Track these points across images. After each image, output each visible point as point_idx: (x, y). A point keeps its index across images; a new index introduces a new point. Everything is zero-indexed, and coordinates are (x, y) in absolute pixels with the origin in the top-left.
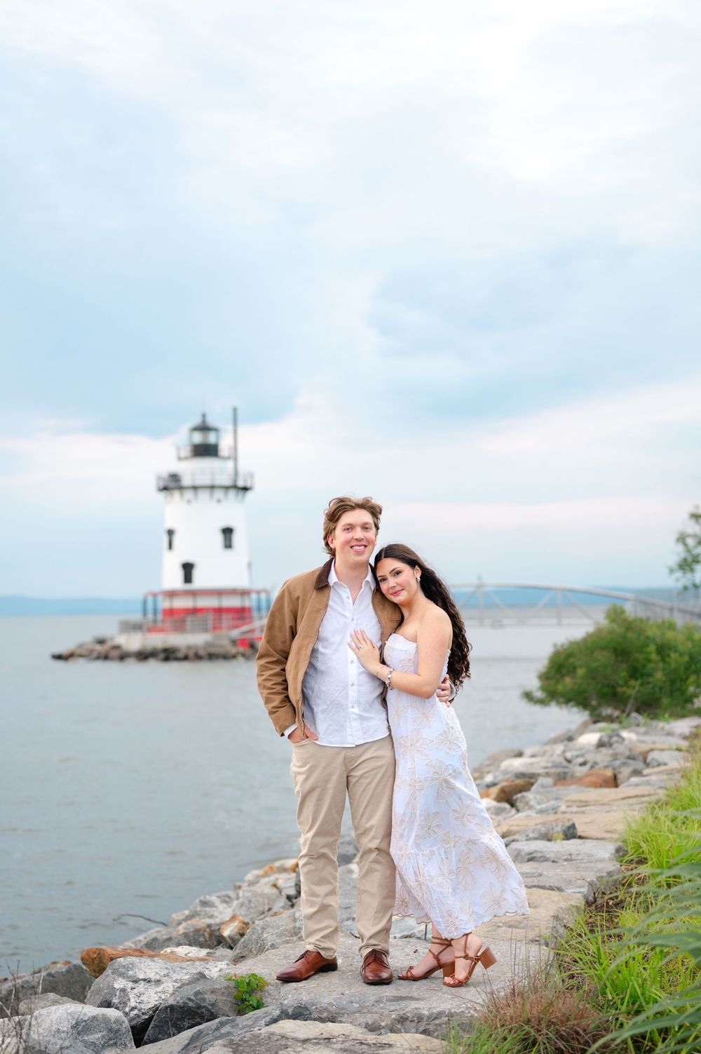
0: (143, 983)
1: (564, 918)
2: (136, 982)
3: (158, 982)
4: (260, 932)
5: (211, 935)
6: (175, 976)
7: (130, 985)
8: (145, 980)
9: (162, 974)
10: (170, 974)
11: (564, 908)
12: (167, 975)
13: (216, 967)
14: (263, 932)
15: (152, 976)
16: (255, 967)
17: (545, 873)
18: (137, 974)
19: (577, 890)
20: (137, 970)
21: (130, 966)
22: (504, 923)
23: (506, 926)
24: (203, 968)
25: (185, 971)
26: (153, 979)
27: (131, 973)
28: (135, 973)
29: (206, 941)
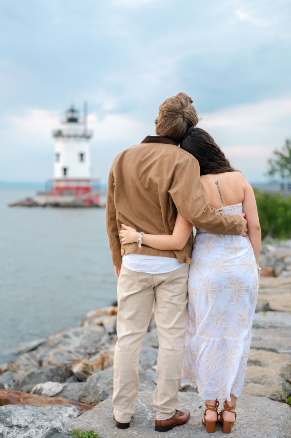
0: (15, 428)
1: (285, 374)
2: (11, 427)
3: (26, 428)
4: (95, 381)
5: (67, 369)
6: (38, 423)
7: (7, 430)
8: (17, 426)
9: (29, 421)
10: (35, 421)
11: (284, 367)
12: (32, 422)
13: (66, 412)
14: (97, 382)
15: (22, 423)
16: (92, 420)
17: (263, 338)
18: (13, 420)
19: (286, 351)
20: (13, 417)
21: (8, 413)
22: (250, 380)
23: (252, 382)
24: (58, 413)
25: (45, 417)
26: (23, 426)
27: (8, 419)
28: (11, 420)
29: (63, 373)
